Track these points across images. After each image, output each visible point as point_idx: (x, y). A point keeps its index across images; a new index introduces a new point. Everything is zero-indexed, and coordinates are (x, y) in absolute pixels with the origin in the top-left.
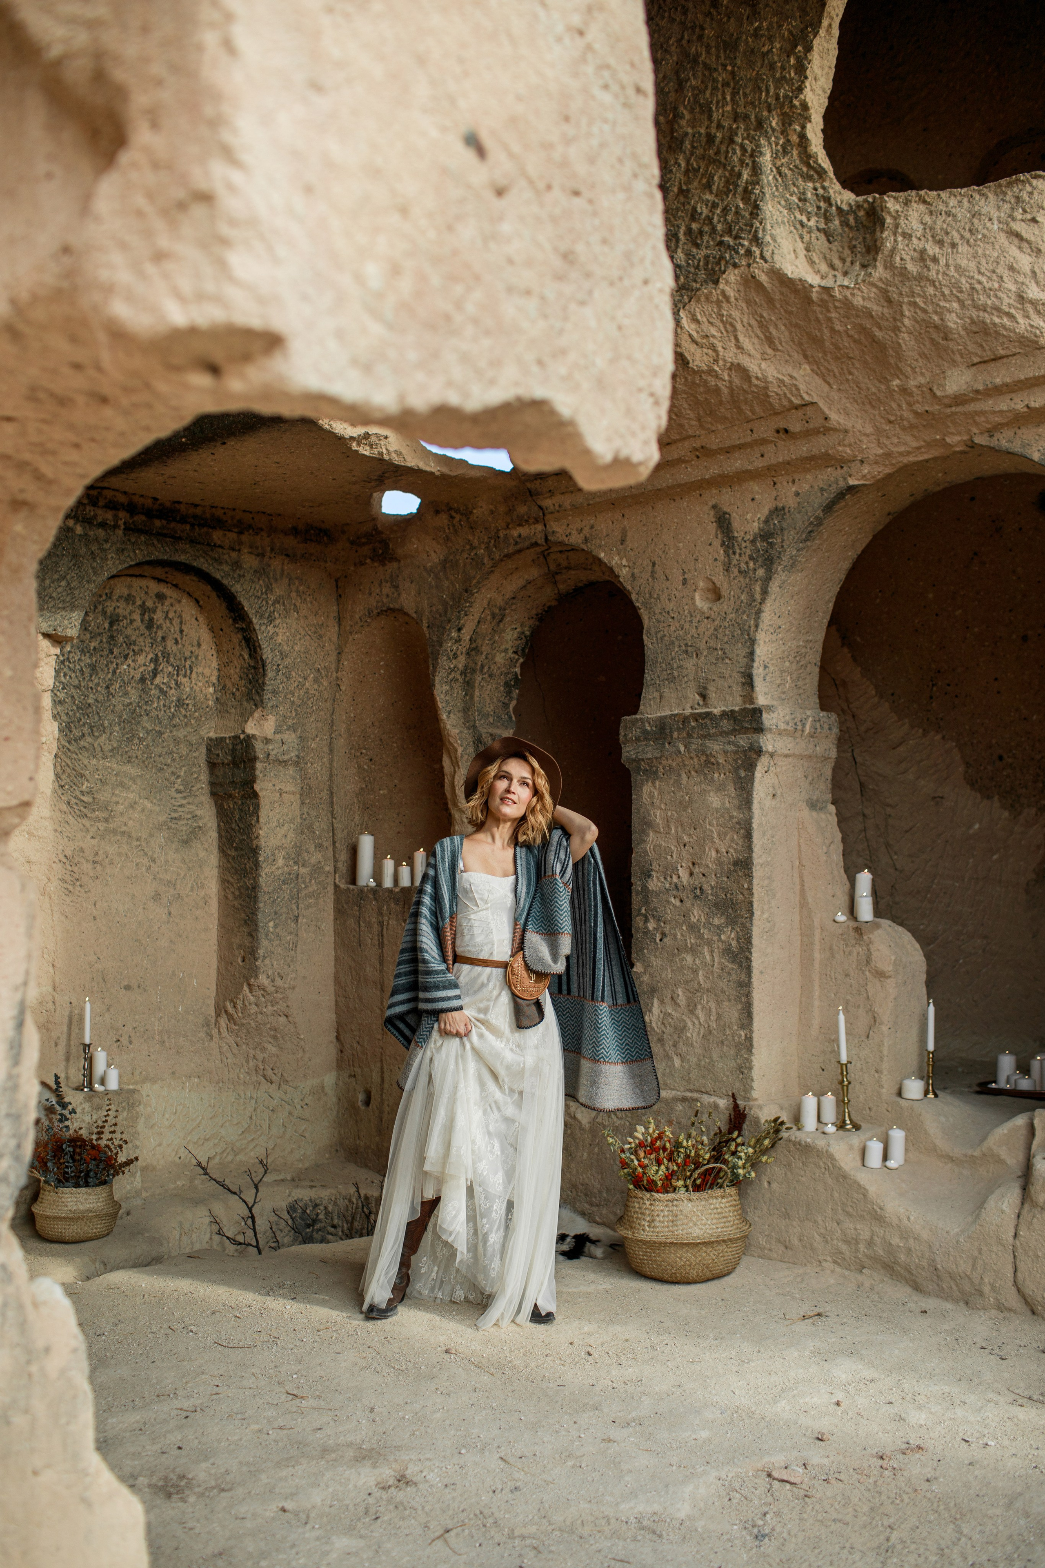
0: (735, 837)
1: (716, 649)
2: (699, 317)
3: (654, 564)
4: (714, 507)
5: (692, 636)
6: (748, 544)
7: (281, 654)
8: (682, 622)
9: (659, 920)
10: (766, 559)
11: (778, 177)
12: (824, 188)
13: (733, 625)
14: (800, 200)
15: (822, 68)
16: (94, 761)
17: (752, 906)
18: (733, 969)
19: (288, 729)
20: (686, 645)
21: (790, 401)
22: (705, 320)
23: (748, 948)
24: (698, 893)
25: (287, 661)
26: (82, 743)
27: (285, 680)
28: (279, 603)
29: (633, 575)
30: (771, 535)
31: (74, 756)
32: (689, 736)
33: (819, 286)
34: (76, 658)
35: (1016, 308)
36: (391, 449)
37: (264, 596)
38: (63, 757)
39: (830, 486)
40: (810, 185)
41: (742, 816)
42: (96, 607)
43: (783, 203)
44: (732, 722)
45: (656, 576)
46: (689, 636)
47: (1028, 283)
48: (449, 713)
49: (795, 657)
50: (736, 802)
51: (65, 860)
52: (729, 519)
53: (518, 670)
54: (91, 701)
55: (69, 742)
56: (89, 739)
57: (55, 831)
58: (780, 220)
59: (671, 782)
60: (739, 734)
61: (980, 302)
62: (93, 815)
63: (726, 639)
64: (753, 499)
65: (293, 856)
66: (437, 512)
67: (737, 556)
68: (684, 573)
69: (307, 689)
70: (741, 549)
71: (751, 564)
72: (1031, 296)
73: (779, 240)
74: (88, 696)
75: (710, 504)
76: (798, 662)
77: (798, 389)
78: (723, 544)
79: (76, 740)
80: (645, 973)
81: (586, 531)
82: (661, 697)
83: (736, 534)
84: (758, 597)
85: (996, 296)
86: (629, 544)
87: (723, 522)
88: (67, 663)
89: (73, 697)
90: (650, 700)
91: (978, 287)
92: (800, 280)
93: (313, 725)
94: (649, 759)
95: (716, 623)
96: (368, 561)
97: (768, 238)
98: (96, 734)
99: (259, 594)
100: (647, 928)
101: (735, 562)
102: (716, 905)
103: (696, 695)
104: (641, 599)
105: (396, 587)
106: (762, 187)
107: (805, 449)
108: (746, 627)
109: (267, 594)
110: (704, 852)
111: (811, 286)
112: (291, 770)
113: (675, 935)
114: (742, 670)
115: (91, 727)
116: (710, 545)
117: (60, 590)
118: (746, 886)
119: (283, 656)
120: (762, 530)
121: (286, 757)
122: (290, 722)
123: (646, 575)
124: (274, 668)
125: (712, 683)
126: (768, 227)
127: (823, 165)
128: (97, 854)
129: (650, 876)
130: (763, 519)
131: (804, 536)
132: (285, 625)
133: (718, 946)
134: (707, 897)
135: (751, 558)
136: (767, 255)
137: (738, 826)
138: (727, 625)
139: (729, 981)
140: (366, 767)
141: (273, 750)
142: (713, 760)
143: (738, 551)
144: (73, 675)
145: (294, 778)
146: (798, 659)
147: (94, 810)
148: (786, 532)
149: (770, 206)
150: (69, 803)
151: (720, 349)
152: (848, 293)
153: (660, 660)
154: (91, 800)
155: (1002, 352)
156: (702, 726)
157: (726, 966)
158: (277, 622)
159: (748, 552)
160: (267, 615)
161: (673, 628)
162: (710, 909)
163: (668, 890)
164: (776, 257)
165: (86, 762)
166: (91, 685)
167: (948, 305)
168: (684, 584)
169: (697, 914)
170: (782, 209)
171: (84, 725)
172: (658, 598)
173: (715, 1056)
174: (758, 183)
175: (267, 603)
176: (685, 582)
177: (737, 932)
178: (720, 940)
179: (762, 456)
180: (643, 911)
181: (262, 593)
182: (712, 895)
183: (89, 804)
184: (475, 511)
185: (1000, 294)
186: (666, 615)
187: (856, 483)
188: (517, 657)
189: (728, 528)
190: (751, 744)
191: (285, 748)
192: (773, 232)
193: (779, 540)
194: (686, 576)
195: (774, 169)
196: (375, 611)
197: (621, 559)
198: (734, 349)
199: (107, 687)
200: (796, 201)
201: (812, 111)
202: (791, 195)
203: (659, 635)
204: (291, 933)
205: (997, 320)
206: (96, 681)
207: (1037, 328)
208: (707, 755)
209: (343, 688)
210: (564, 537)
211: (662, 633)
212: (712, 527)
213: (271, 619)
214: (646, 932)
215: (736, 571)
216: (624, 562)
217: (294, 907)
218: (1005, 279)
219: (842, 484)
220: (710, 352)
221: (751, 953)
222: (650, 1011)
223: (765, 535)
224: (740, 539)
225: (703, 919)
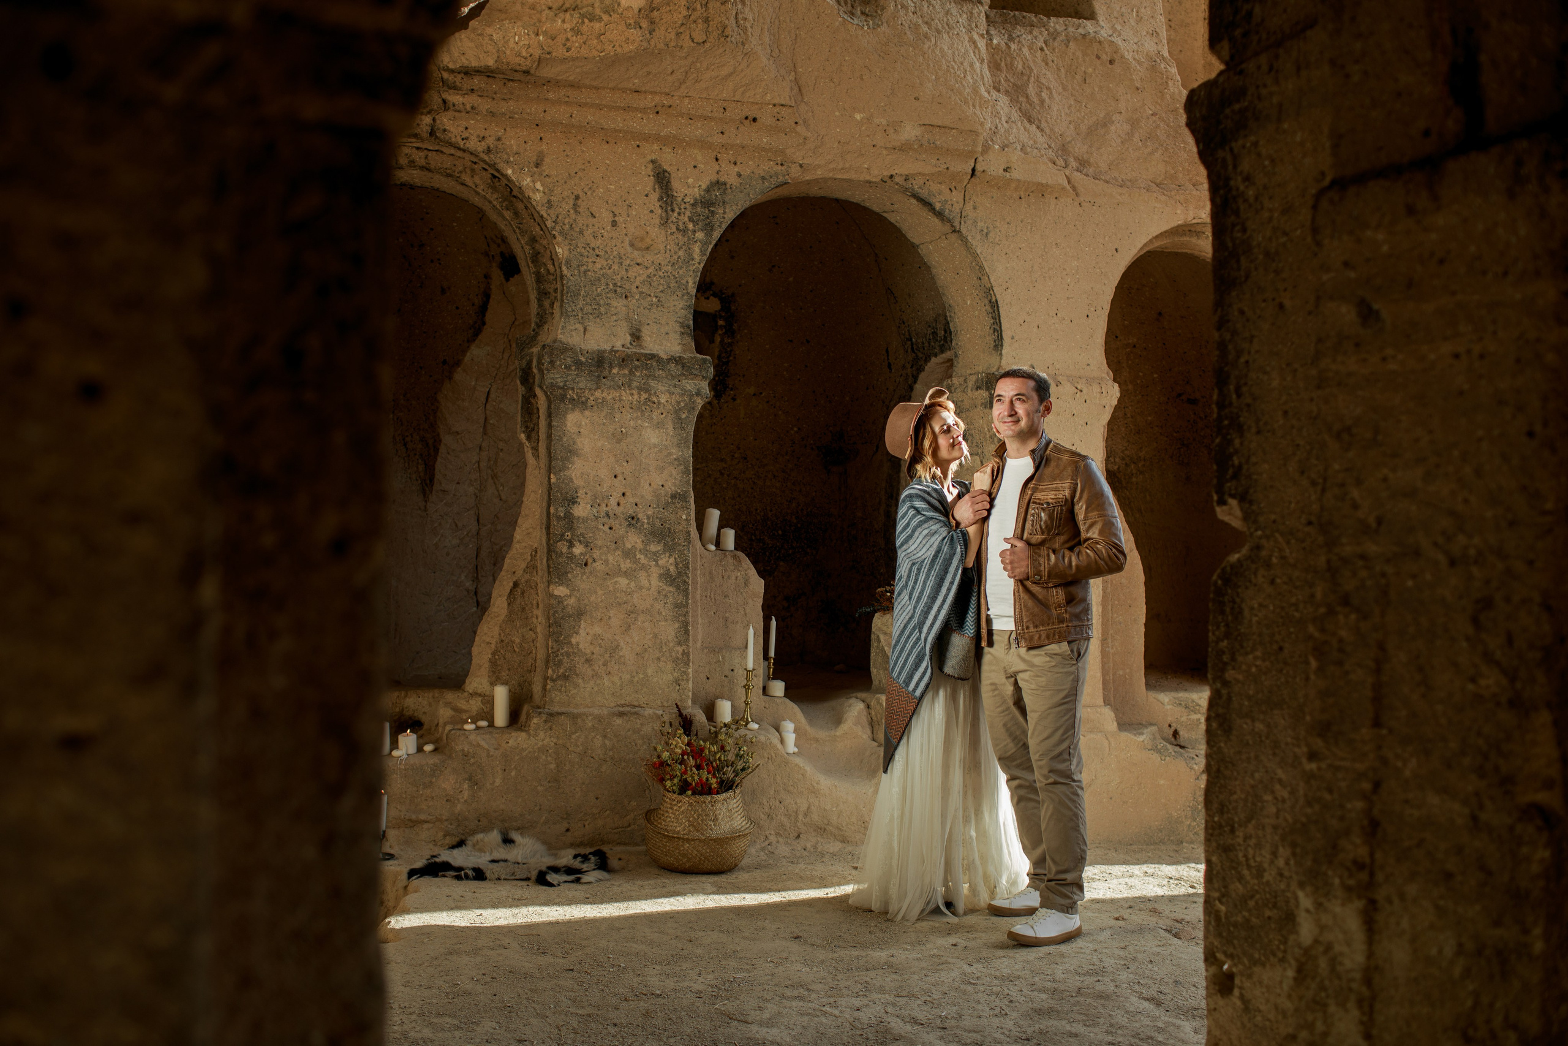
0: (674, 472)
1: (650, 295)
3: (577, 198)
4: (653, 162)
5: (622, 278)
6: (687, 206)
8: (610, 262)
9: (587, 546)
10: (706, 225)
13: (669, 277)
17: (690, 535)
18: (670, 592)
20: (615, 285)
23: (686, 573)
24: (632, 520)
29: (549, 202)
30: (712, 204)
32: (631, 372)
39: (771, 177)
41: (680, 453)
44: (680, 367)
45: (580, 210)
46: (619, 277)
50: (675, 441)
52: (669, 178)
59: (604, 413)
60: (686, 379)
63: (661, 288)
64: (695, 167)
67: (676, 214)
68: (615, 215)
70: (680, 209)
71: (691, 226)
75: (649, 158)
78: (661, 199)
80: (570, 596)
81: (490, 141)
82: (585, 330)
83: (676, 194)
84: (696, 256)
86: (546, 168)
87: (662, 179)
90: (571, 330)
94: (581, 389)
95: (650, 271)
100: (571, 553)
101: (673, 219)
102: (653, 533)
103: (628, 335)
104: (558, 228)
107: (764, 140)
108: (684, 282)
110: (639, 483)
113: (607, 561)
114: (681, 320)
116: (647, 196)
118: (684, 517)
120: (704, 198)
123: (567, 206)
125: (648, 327)
129: (576, 503)
130: (704, 187)
133: (655, 572)
134: (643, 525)
135: (691, 219)
137: (676, 463)
138: (662, 275)
139: (665, 603)
142: (655, 399)
143: (677, 210)
148: (728, 206)
152: (860, 33)
153: (582, 293)
156: (647, 367)
157: (663, 590)
159: (688, 213)
161: (598, 266)
162: (646, 536)
163: (597, 518)
168: (613, 226)
169: (634, 540)
172: (581, 232)
173: (650, 672)
176: (614, 224)
177: (675, 559)
178: (657, 565)
179: (723, 133)
180: (567, 537)
182: (648, 523)
186: (591, 251)
187: (790, 181)
189: (667, 185)
190: (698, 389)
193: (720, 211)
194: (616, 219)
197: (534, 182)
203: (582, 269)
208: (650, 394)
210: (460, 140)
211: (585, 267)
212: (650, 180)
214: (571, 557)
215: (674, 229)
219: (781, 179)
221: (688, 577)
223: (707, 202)
224: (679, 199)
225: (640, 545)
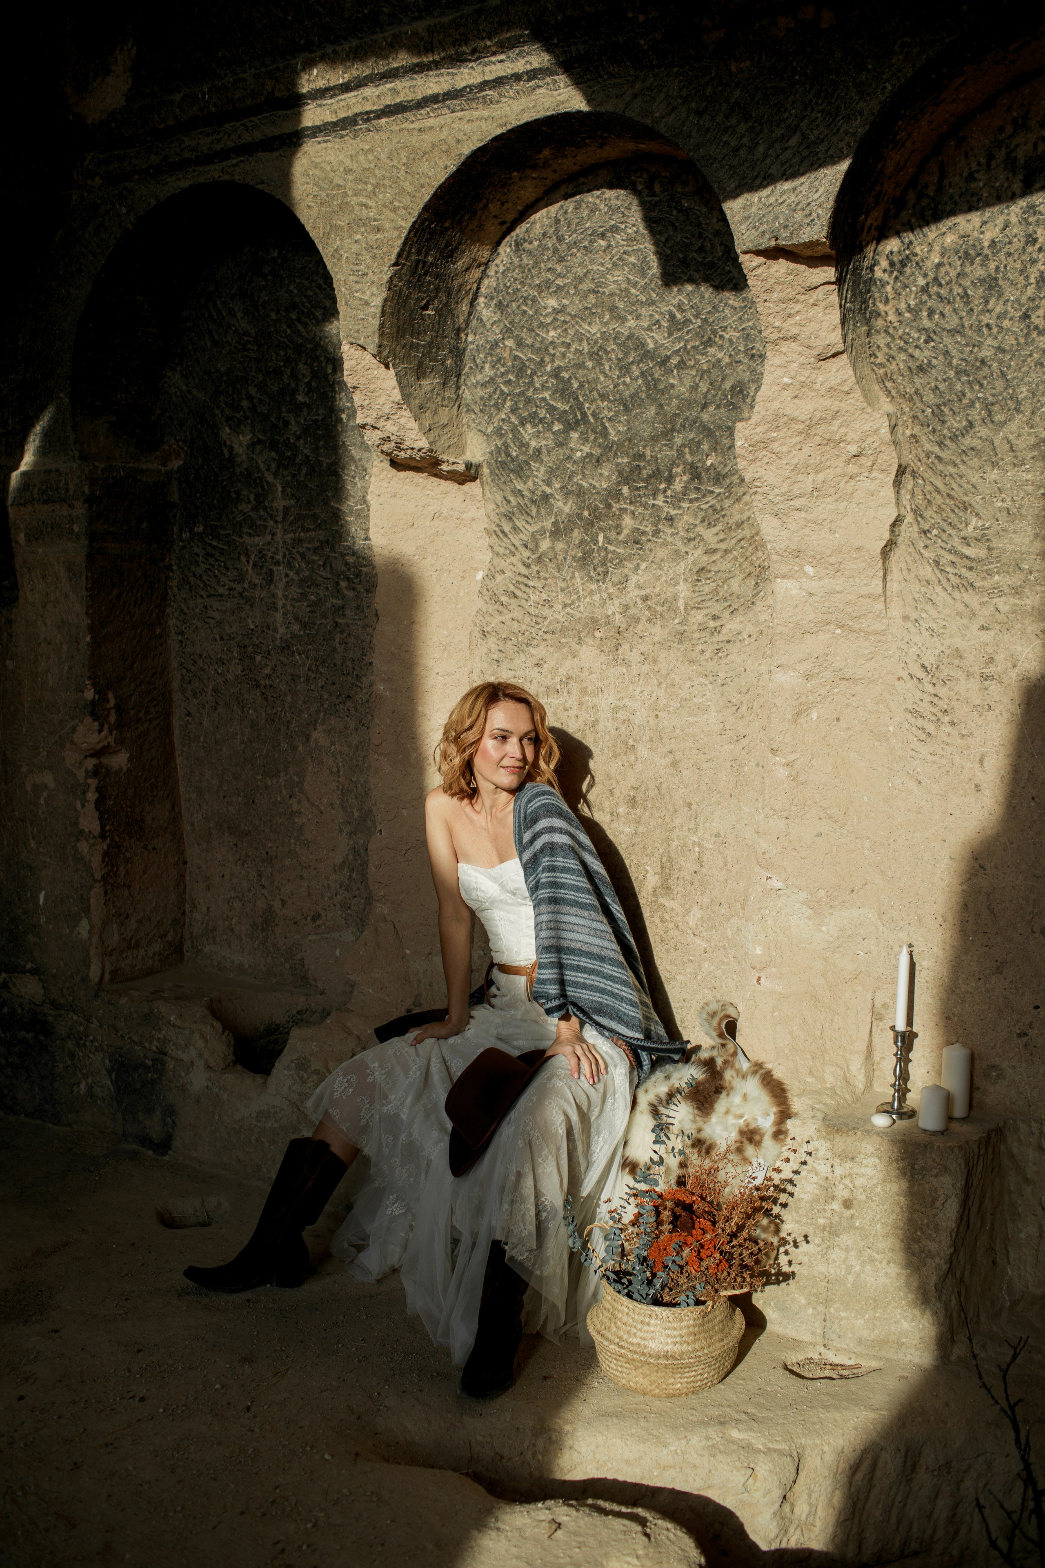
16: (994, 475)
26: (967, 441)
31: (951, 469)
34: (953, 274)
38: (928, 474)
42: (990, 157)
51: (921, 674)
54: (986, 353)
55: (940, 444)
56: (984, 432)
57: (906, 618)
62: (987, 584)
74: (979, 345)
79: (954, 438)
88: (934, 289)
89: (947, 353)
98: (999, 418)
115: (988, 407)
117: (788, 154)
128: (991, 660)
144: (947, 310)
147: (990, 573)
150: (937, 563)
154: (983, 553)
165: (975, 478)
166: (985, 319)
171: (972, 404)
183: (979, 561)
199: (1026, 316)
206: (999, 309)
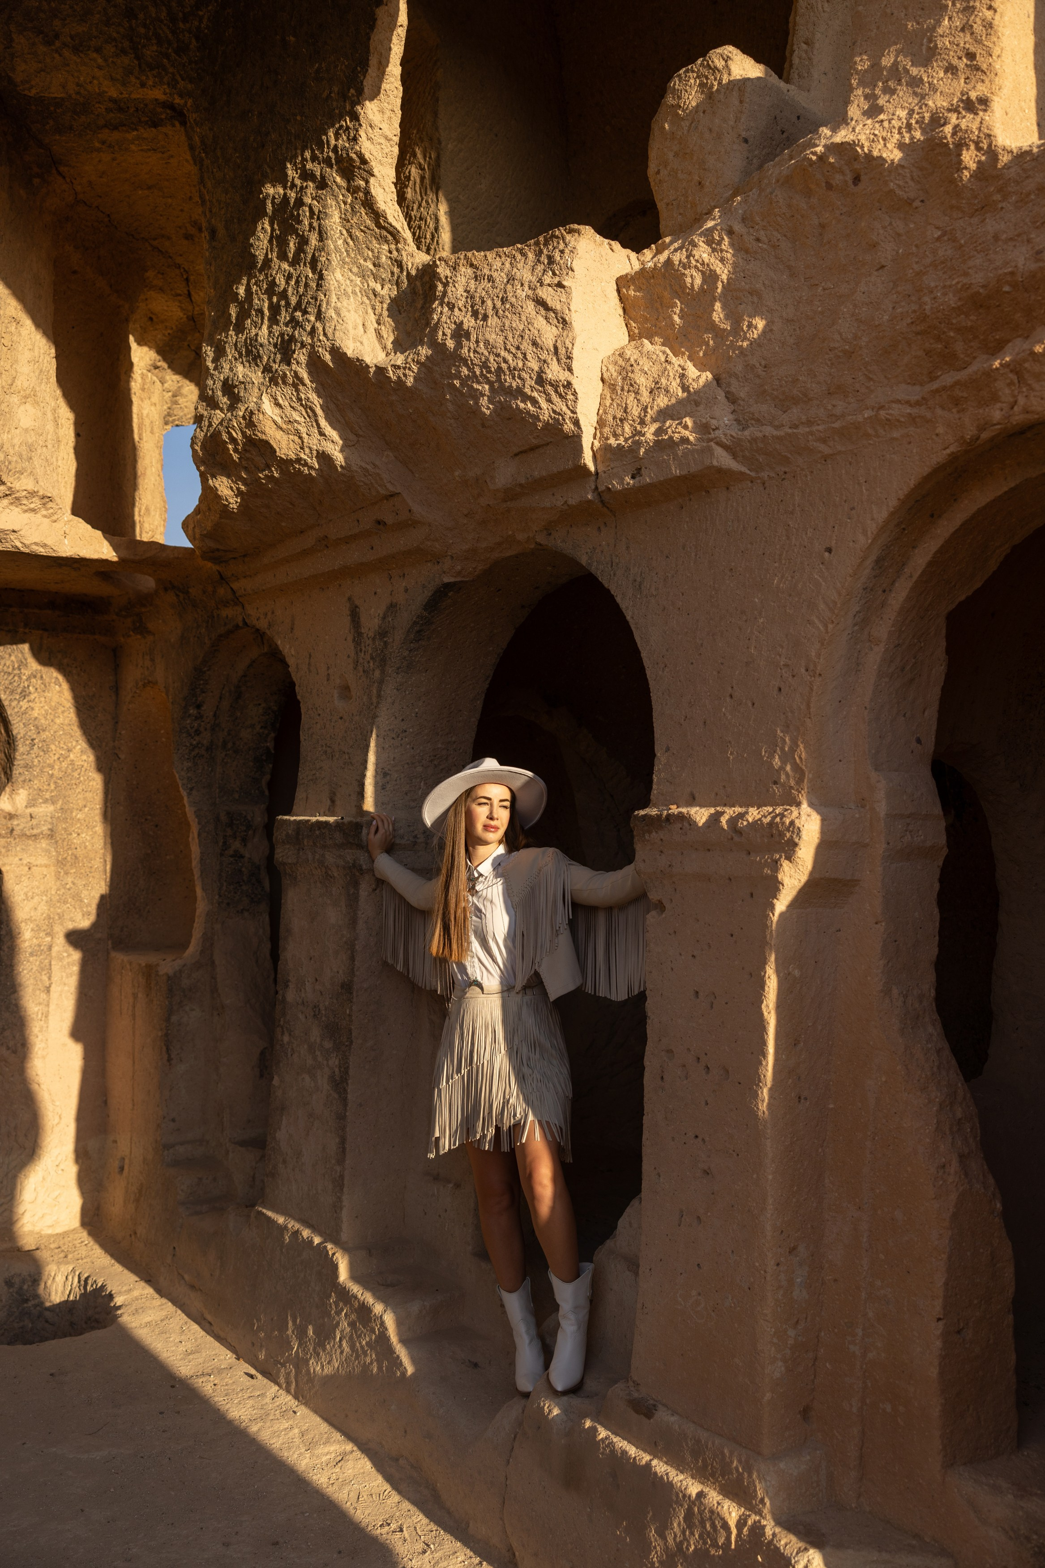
0: (343, 957)
1: (345, 753)
2: (281, 401)
3: (310, 656)
4: (350, 599)
5: (331, 737)
6: (370, 642)
7: (37, 728)
8: (325, 720)
9: (291, 1035)
10: (382, 660)
11: (349, 240)
12: (398, 250)
13: (357, 728)
14: (375, 265)
15: (382, 111)
17: (351, 1033)
18: (335, 1098)
19: (46, 801)
20: (327, 745)
21: (378, 492)
22: (287, 404)
23: (346, 1079)
24: (317, 1012)
25: (44, 735)
27: (42, 753)
28: (35, 677)
29: (298, 665)
30: (387, 633)
32: (315, 846)
33: (376, 366)
35: (537, 390)
36: (26, 542)
37: (17, 672)
39: (428, 583)
40: (386, 247)
41: (349, 935)
43: (355, 270)
44: (342, 835)
45: (311, 668)
46: (329, 736)
47: (549, 361)
48: (191, 789)
49: (431, 761)
50: (348, 920)
52: (359, 614)
53: (270, 744)
58: (349, 290)
59: (306, 890)
60: (347, 848)
61: (507, 384)
64: (375, 593)
65: (45, 927)
66: (166, 589)
67: (363, 654)
68: (328, 668)
69: (73, 761)
70: (366, 647)
71: (371, 664)
72: (550, 376)
73: (344, 313)
75: (347, 595)
76: (436, 766)
77: (381, 479)
78: (354, 640)
80: (280, 1087)
81: (270, 616)
83: (363, 631)
84: (374, 700)
85: (520, 377)
86: (296, 632)
87: (355, 616)
90: (298, 801)
91: (504, 366)
92: (358, 359)
93: (79, 796)
94: (290, 864)
95: (346, 725)
96: (131, 633)
97: (331, 313)
99: (10, 670)
100: (282, 1041)
101: (361, 660)
102: (328, 1027)
103: (329, 800)
104: (302, 692)
105: (152, 660)
106: (328, 254)
107: (402, 542)
108: (365, 732)
109: (20, 669)
110: (323, 969)
111: (368, 366)
112: (44, 844)
113: (300, 1053)
114: (359, 778)
116: (346, 639)
118: (348, 1011)
119: (39, 730)
120: (381, 628)
121: (35, 832)
122: (48, 795)
123: (306, 667)
124: (28, 742)
125: (340, 789)
126: (334, 299)
127: (394, 223)
129: (287, 986)
130: (381, 615)
131: (412, 636)
132: (43, 699)
133: (327, 1072)
134: (322, 1017)
136: (329, 331)
137: (346, 946)
138: (353, 727)
139: (332, 1111)
140: (151, 833)
141: (18, 825)
142: (330, 873)
143: (363, 649)
145: (48, 851)
146: (436, 762)
148: (396, 632)
149: (338, 275)
151: (304, 435)
152: (400, 372)
153: (309, 758)
155: (535, 442)
156: (322, 836)
157: (331, 1095)
158: (32, 697)
159: (370, 651)
160: (19, 690)
161: (319, 726)
162: (323, 1030)
163: (298, 1004)
164: (337, 334)
167: (480, 388)
168: (328, 680)
169: (316, 1034)
170: (353, 277)
172: (312, 692)
174: (323, 249)
175: (20, 677)
176: (329, 677)
177: (341, 1060)
178: (328, 1065)
179: (372, 548)
180: (282, 1023)
181: (14, 669)
182: (326, 1016)
184: (190, 590)
185: (524, 374)
186: (316, 712)
187: (452, 580)
188: (266, 732)
189: (358, 623)
191: (34, 822)
192: (339, 304)
193: (391, 640)
194: (329, 671)
195: (344, 232)
196: (140, 684)
198: (317, 435)
200: (371, 267)
201: (373, 164)
202: (365, 260)
203: (311, 732)
204: (40, 1004)
205: (522, 405)
207: (559, 414)
208: (327, 867)
209: (122, 756)
211: (312, 730)
212: (347, 620)
213: (24, 694)
214: (283, 1045)
215: (362, 670)
216: (293, 653)
217: (45, 978)
218: (529, 357)
219: (439, 581)
220: (296, 438)
221: (347, 1084)
222: (280, 1129)
223: (382, 634)
224: (365, 635)
225: (318, 1040)
